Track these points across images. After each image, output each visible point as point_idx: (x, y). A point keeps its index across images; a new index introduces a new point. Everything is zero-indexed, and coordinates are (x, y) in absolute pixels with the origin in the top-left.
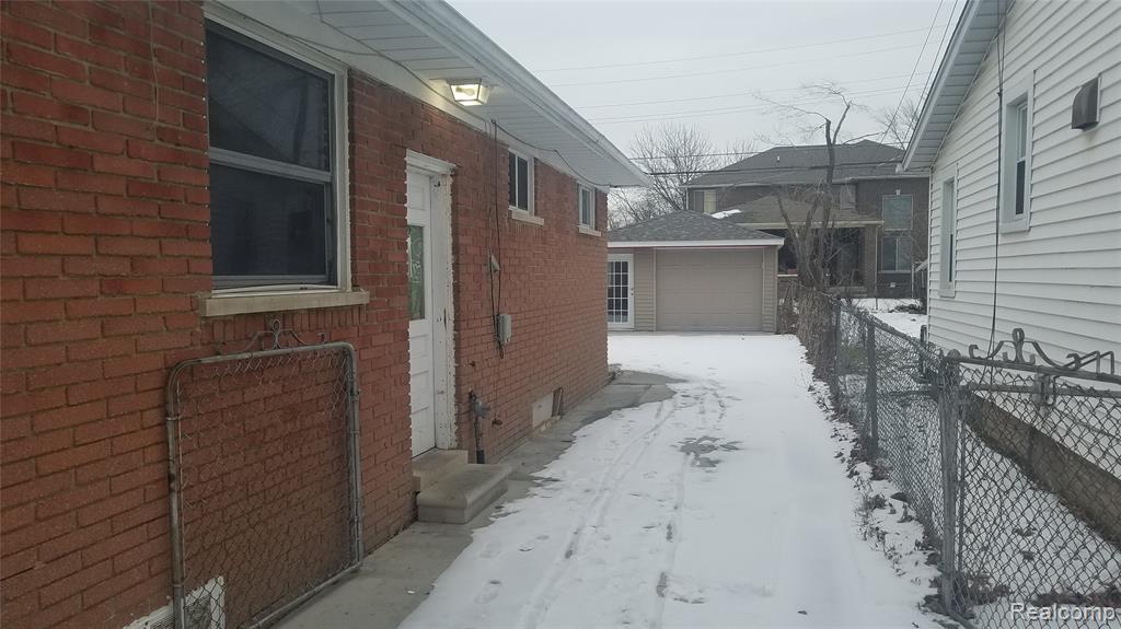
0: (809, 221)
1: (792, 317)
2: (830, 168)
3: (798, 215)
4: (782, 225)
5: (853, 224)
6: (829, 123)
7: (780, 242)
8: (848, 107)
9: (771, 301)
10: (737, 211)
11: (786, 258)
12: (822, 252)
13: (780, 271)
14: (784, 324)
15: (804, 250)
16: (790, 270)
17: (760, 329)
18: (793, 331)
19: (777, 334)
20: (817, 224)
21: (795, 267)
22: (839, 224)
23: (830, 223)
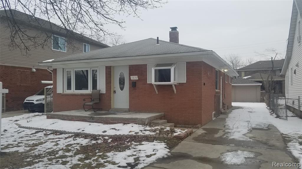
0: (268, 78)
1: (264, 100)
2: (273, 68)
3: (265, 78)
4: (261, 80)
5: (279, 79)
6: (272, 58)
7: (261, 84)
8: (277, 54)
9: (259, 97)
10: (250, 76)
11: (263, 88)
12: (271, 86)
13: (261, 91)
14: (262, 101)
15: (267, 86)
16: (263, 90)
17: (257, 101)
18: (264, 102)
19: (261, 102)
20: (270, 79)
21: (265, 90)
22: (275, 80)
23: (273, 79)
